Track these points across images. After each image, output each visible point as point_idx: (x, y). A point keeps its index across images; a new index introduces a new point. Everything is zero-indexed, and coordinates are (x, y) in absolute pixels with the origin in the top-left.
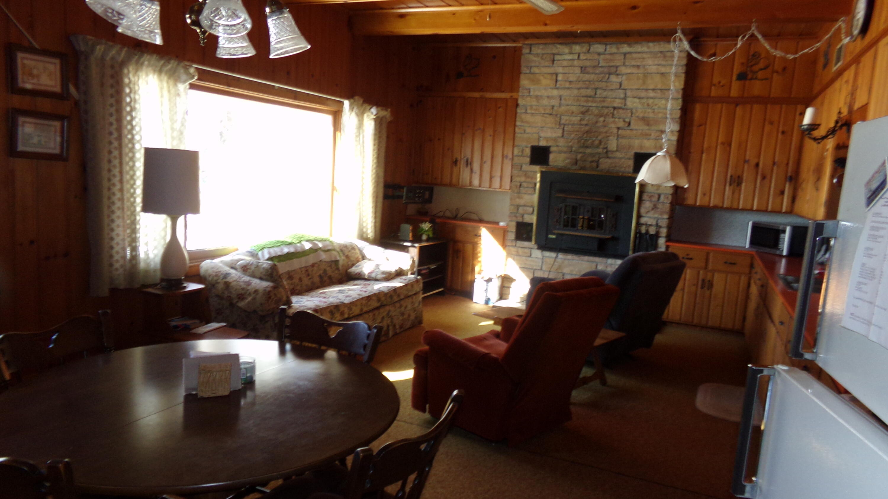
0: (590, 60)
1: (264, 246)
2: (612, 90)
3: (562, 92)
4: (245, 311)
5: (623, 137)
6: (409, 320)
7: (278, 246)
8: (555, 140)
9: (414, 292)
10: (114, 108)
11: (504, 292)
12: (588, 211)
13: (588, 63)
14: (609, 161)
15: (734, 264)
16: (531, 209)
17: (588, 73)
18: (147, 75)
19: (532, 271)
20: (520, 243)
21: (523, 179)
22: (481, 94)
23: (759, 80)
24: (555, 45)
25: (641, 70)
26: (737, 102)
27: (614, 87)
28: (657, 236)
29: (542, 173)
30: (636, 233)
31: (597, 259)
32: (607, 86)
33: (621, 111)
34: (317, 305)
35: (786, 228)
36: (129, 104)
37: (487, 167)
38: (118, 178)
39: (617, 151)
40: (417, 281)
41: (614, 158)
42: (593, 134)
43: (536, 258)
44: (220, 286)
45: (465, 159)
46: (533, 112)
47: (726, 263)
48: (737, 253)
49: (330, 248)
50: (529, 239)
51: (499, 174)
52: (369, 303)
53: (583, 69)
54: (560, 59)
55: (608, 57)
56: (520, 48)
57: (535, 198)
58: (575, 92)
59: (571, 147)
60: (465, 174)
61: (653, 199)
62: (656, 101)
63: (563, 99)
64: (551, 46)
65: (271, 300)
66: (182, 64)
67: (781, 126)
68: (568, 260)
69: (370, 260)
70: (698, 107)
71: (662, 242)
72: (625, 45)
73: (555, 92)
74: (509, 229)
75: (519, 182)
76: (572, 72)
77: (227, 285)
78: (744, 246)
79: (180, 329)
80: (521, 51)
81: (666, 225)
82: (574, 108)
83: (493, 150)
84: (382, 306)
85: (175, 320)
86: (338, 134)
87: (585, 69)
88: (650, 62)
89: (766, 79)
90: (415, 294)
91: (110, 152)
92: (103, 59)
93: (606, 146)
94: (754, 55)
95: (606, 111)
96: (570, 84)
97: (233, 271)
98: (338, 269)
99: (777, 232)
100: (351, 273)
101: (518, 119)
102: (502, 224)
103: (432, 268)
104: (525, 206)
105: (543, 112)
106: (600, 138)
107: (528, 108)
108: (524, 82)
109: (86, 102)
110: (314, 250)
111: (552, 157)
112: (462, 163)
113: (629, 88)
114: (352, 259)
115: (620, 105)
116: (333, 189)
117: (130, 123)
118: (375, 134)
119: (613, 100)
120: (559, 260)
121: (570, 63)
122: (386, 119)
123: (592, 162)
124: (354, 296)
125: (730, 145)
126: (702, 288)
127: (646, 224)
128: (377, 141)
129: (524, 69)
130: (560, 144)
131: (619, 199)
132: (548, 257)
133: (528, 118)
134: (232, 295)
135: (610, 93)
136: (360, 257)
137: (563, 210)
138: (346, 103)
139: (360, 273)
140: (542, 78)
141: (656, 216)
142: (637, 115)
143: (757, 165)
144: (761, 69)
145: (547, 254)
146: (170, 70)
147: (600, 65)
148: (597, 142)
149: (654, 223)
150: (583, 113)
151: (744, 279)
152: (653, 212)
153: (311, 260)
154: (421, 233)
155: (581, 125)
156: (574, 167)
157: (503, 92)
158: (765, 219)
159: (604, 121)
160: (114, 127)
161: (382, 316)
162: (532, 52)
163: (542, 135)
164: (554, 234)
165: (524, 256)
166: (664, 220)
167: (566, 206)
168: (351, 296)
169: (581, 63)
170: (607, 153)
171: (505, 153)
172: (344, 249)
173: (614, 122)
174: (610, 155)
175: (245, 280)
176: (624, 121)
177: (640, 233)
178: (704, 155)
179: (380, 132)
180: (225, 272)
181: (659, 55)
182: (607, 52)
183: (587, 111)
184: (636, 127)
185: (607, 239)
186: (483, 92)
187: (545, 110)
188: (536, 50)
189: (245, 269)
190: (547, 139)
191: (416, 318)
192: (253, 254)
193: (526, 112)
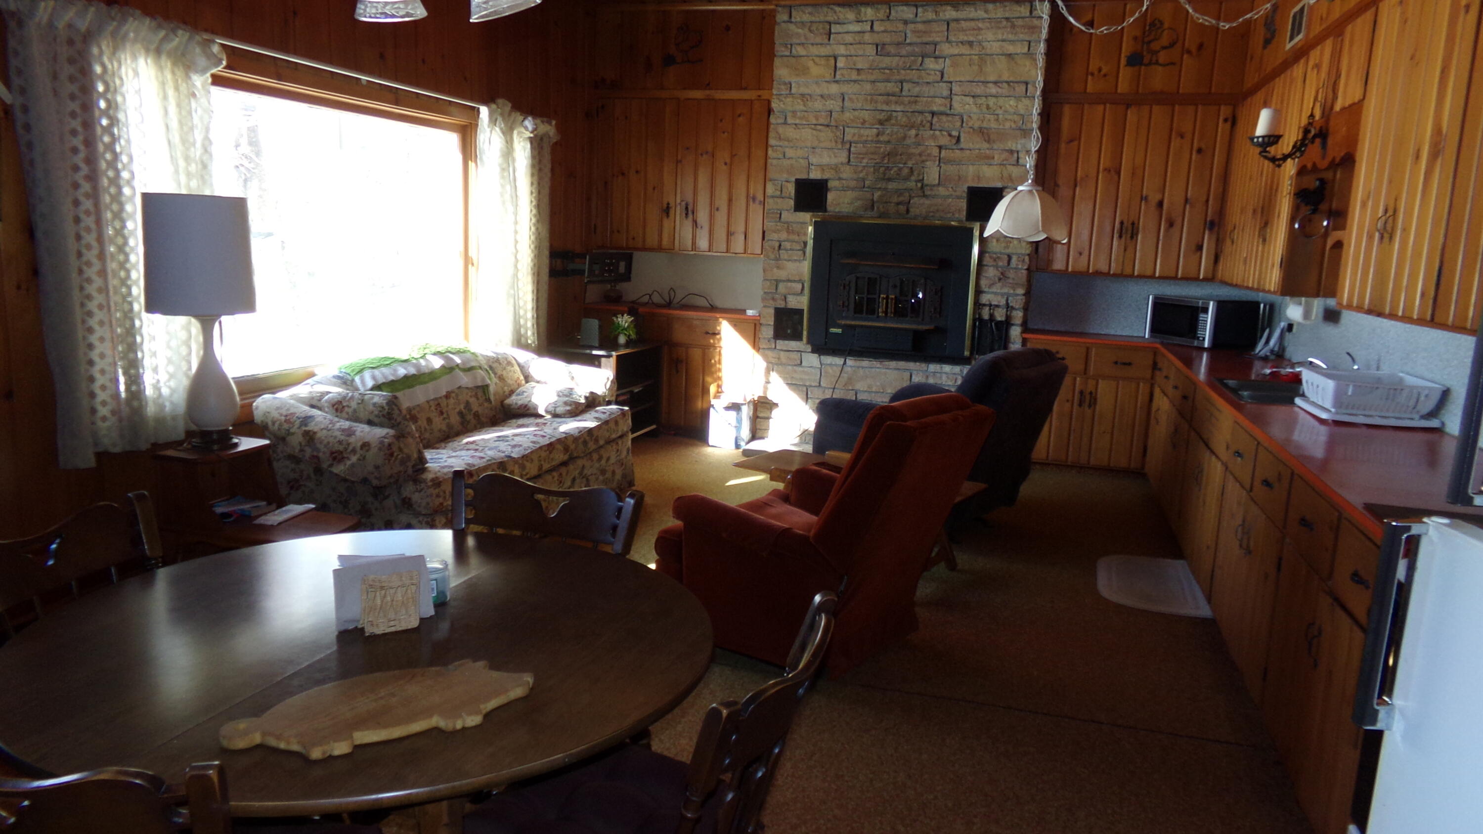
0: (891, 32)
1: (364, 365)
2: (928, 83)
3: (845, 88)
4: (345, 480)
5: (949, 162)
6: (613, 480)
7: (388, 364)
8: (836, 168)
9: (620, 433)
10: (79, 120)
11: (758, 427)
12: (895, 286)
13: (887, 38)
14: (927, 202)
15: (1130, 364)
16: (799, 286)
17: (888, 55)
18: (135, 58)
19: (805, 389)
20: (781, 344)
21: (784, 235)
22: (708, 92)
23: (1161, 65)
24: (832, 6)
25: (976, 50)
26: (1128, 102)
27: (930, 79)
28: (1007, 323)
29: (817, 225)
30: (974, 320)
31: (911, 365)
32: (920, 77)
33: (944, 118)
34: (468, 464)
35: (1209, 304)
36: (106, 113)
37: (721, 218)
38: (95, 252)
39: (939, 184)
40: (623, 413)
41: (934, 197)
42: (899, 157)
43: (811, 367)
44: (296, 440)
45: (684, 203)
46: (797, 121)
47: (1116, 363)
48: (1130, 346)
49: (473, 364)
50: (797, 337)
51: (742, 229)
52: (552, 456)
53: (880, 48)
54: (841, 30)
55: (920, 27)
56: (772, 14)
57: (805, 268)
58: (868, 87)
59: (864, 180)
60: (685, 231)
61: (1000, 264)
62: (1001, 101)
63: (846, 98)
64: (825, 9)
65: (393, 459)
66: (198, 38)
67: (1196, 141)
68: (863, 367)
69: (538, 382)
70: (1067, 111)
71: (1015, 332)
72: (949, 8)
73: (834, 89)
74: (763, 321)
75: (778, 241)
76: (861, 53)
77: (310, 436)
78: (1143, 335)
79: (232, 519)
80: (774, 17)
81: (1022, 306)
82: (866, 115)
83: (730, 187)
84: (572, 459)
85: (220, 504)
86: (471, 165)
87: (882, 48)
88: (990, 36)
89: (1173, 64)
90: (621, 437)
91: (76, 203)
92: (51, 25)
93: (921, 177)
94: (1152, 24)
95: (919, 118)
96: (858, 74)
97: (315, 412)
98: (488, 400)
99: (1194, 312)
100: (510, 405)
101: (772, 134)
102: (750, 312)
103: (636, 391)
104: (789, 281)
105: (814, 122)
106: (910, 164)
107: (789, 115)
108: (781, 71)
109: (25, 109)
110: (449, 369)
111: (830, 196)
112: (679, 211)
113: (958, 80)
114: (510, 382)
115: (942, 109)
116: (467, 260)
117: (111, 147)
118: (533, 166)
119: (930, 99)
120: (847, 369)
121: (858, 38)
122: (550, 137)
123: (898, 204)
124: (526, 445)
125: (1119, 173)
126: (1080, 405)
127: (990, 305)
128: (536, 178)
129: (780, 50)
130: (844, 176)
131: (944, 264)
132: (830, 365)
133: (790, 132)
134: (321, 455)
135: (926, 89)
136: (522, 378)
137: (853, 285)
138: (484, 111)
139: (526, 406)
140: (810, 64)
141: (1005, 290)
142: (970, 124)
143: (1160, 204)
144: (1164, 48)
145: (828, 360)
146: (176, 49)
147: (908, 41)
148: (906, 171)
149: (1003, 302)
150: (881, 122)
151: (1143, 388)
152: (1000, 284)
153: (443, 387)
154: (616, 333)
155: (878, 142)
156: (869, 213)
157: (745, 89)
158: (1172, 291)
159: (917, 135)
160: (82, 155)
161: (572, 477)
162: (793, 20)
163: (814, 160)
164: (838, 326)
165: (789, 365)
166: (1018, 297)
167: (857, 278)
168: (521, 446)
169: (877, 38)
170: (923, 189)
171: (751, 192)
172: (495, 365)
173: (934, 137)
174: (928, 193)
175: (343, 427)
176: (950, 135)
177: (981, 319)
178: (1078, 189)
179: (540, 162)
180: (303, 415)
181: (1004, 23)
182: (918, 19)
183: (889, 119)
184: (971, 146)
185: (928, 331)
186: (709, 89)
187: (817, 118)
188: (797, 16)
189: (338, 407)
190: (822, 167)
191: (624, 476)
192: (344, 381)
193: (785, 123)
